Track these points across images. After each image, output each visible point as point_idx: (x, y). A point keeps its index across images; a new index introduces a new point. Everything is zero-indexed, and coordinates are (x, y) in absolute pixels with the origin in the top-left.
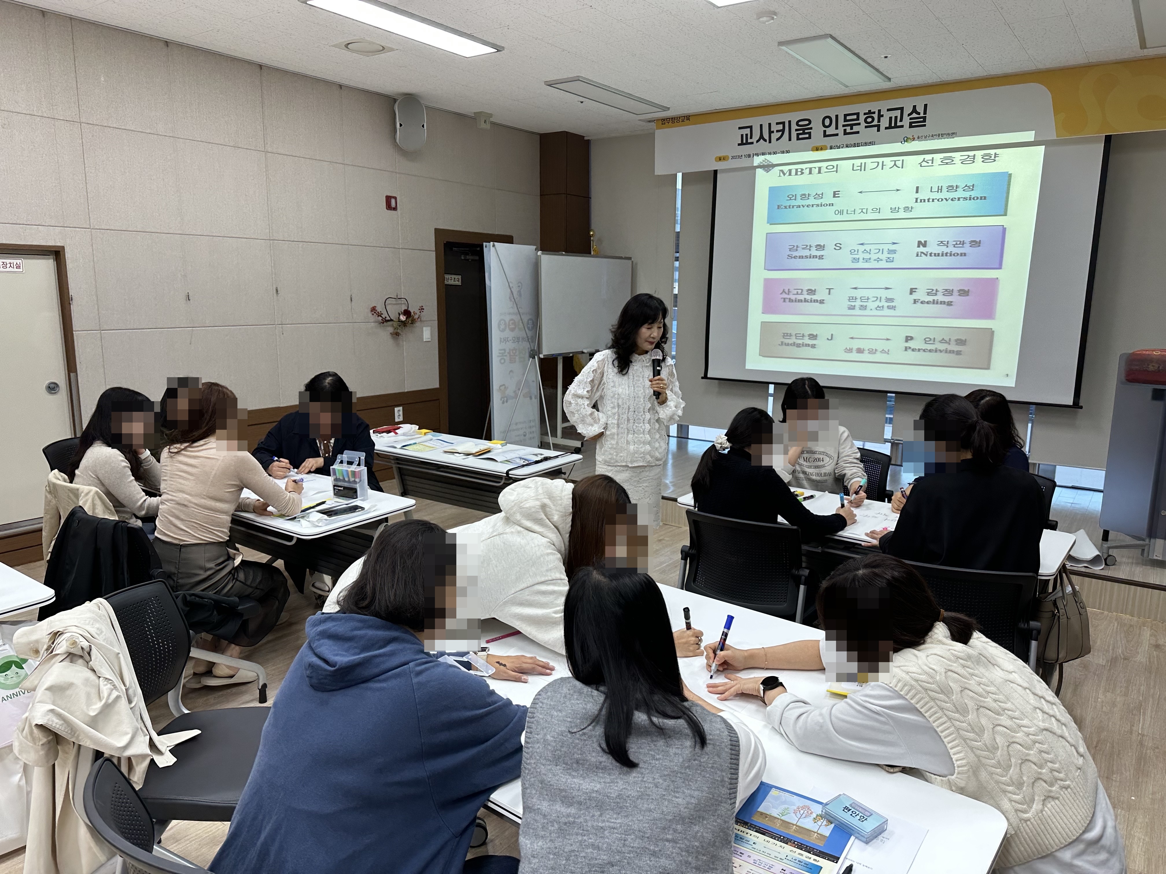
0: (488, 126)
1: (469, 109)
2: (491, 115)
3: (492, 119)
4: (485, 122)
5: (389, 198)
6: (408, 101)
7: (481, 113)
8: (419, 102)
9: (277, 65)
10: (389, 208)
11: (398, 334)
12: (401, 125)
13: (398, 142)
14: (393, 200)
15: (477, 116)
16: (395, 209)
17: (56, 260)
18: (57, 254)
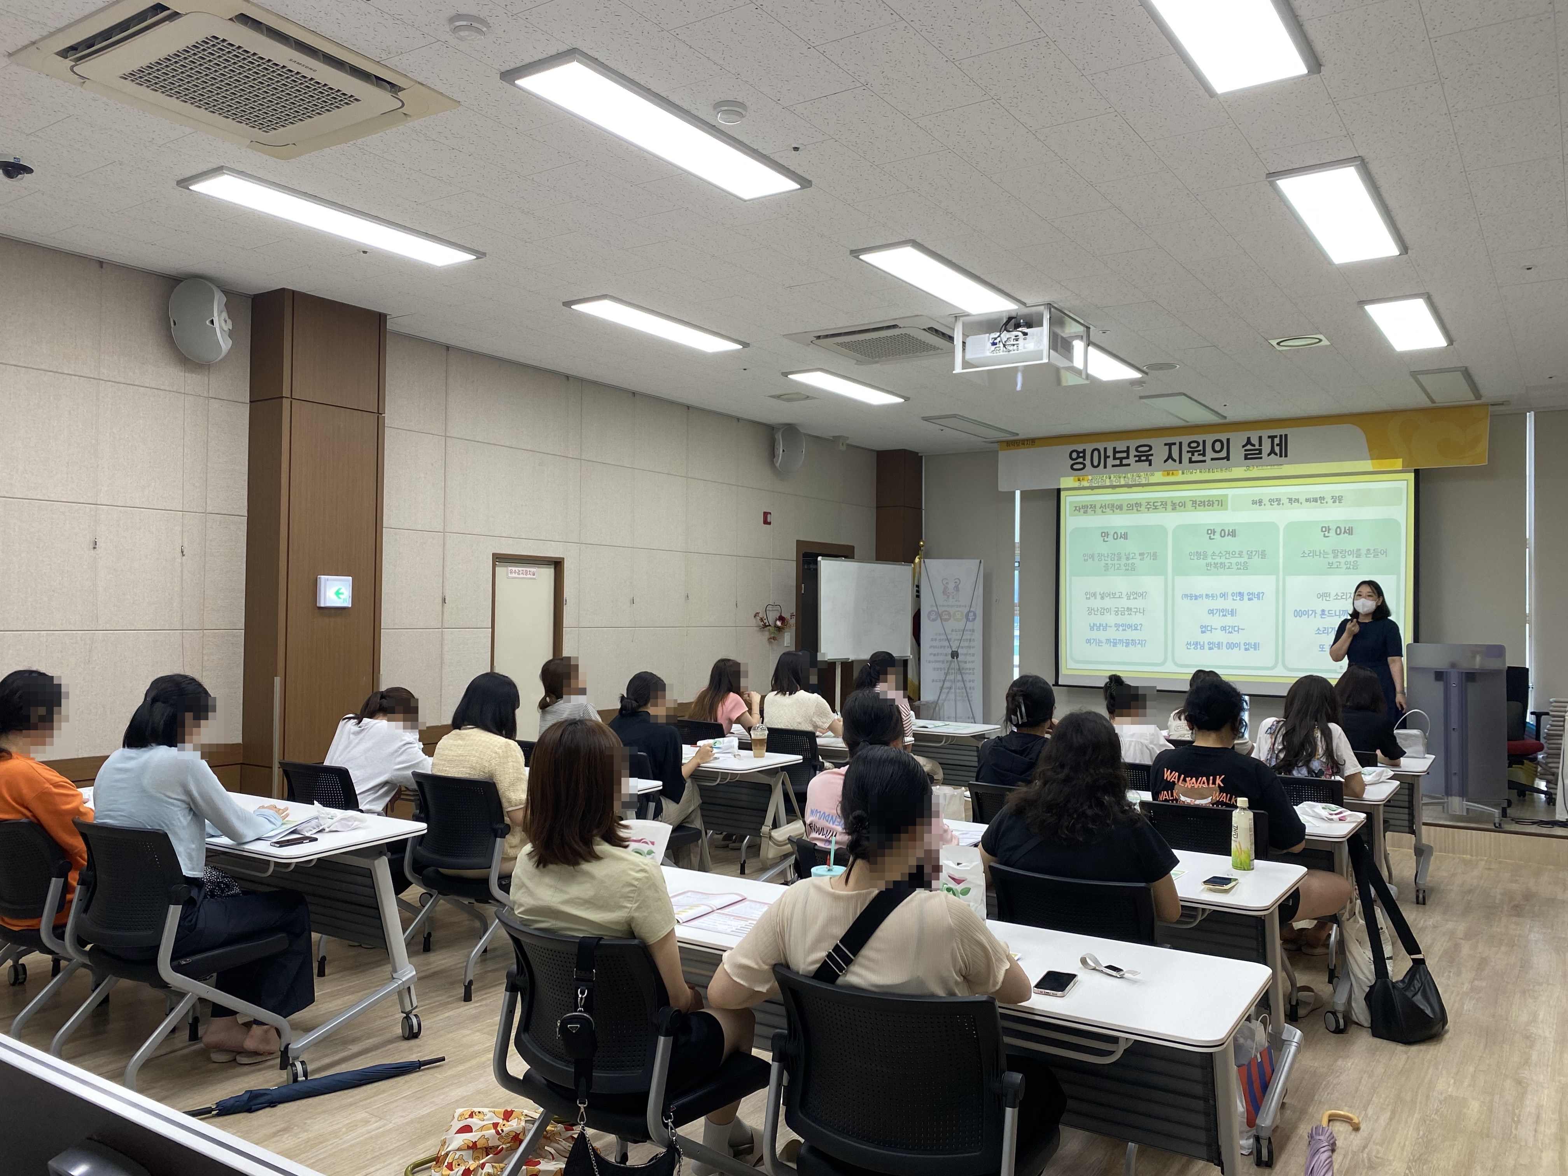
0: (844, 448)
1: (828, 433)
2: (847, 438)
3: (848, 442)
4: (843, 444)
5: (766, 514)
6: (791, 430)
7: (839, 437)
8: (797, 429)
9: (702, 406)
10: (766, 522)
11: (774, 638)
12: (783, 451)
13: (778, 465)
14: (769, 516)
15: (836, 439)
16: (770, 523)
17: (556, 569)
18: (557, 565)
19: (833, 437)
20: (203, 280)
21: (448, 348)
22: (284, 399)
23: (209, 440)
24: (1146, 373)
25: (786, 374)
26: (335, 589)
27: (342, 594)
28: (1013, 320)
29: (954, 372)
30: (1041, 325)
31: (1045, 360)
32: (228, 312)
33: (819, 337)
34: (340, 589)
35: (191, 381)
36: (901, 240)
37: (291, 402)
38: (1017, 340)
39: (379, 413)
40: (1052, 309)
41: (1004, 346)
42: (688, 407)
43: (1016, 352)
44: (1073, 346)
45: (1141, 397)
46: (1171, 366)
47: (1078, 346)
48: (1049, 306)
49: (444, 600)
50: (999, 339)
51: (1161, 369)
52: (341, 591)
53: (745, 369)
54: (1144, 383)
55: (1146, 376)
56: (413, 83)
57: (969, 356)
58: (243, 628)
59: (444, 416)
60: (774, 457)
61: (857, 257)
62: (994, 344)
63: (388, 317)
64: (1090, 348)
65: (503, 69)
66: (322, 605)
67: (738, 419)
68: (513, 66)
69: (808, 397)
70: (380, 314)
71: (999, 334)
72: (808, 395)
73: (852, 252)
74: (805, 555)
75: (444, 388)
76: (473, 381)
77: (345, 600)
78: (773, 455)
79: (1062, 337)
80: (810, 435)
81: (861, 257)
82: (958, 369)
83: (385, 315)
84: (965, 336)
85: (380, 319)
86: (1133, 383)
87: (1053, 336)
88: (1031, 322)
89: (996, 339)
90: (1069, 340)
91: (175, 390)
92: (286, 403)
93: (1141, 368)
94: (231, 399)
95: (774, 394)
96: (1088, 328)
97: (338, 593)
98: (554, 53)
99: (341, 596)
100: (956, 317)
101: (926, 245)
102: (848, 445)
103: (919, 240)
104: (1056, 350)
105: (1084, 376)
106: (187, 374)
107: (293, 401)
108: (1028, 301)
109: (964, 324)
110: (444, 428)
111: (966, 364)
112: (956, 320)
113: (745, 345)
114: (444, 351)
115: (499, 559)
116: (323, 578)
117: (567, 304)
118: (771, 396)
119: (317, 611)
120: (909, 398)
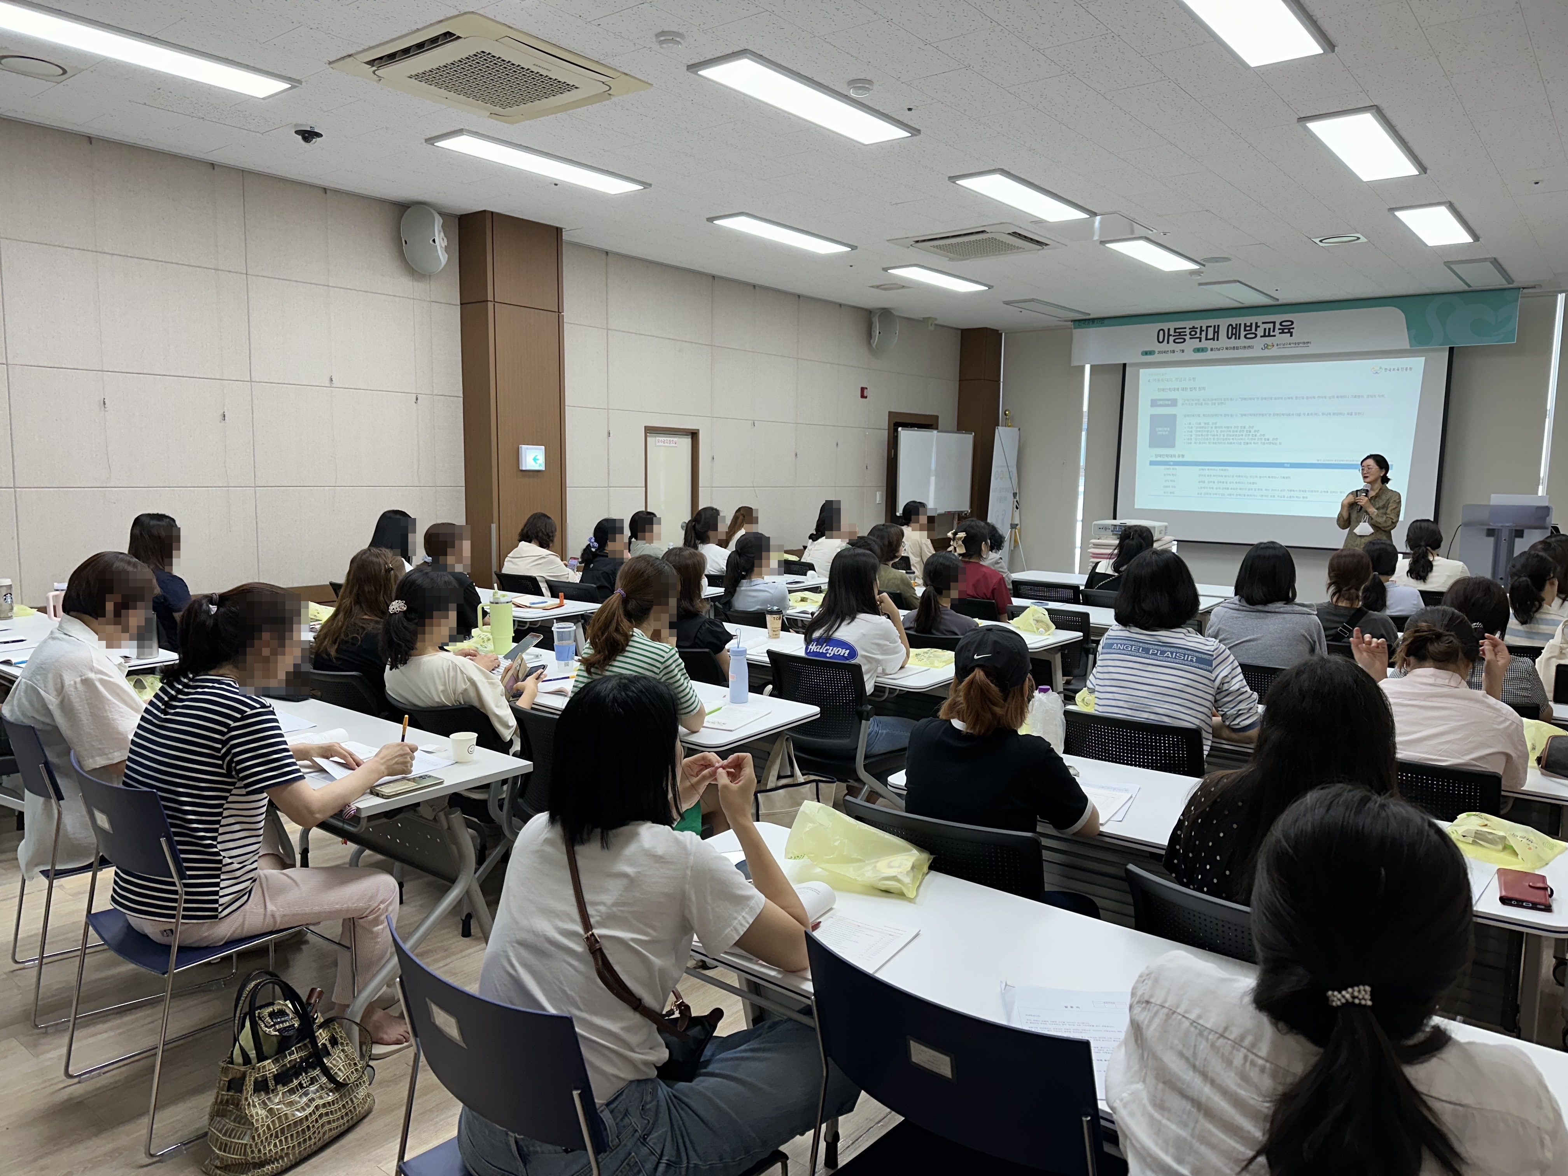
0: (932, 328)
1: (919, 315)
2: (936, 319)
3: (937, 322)
4: (932, 324)
5: (863, 389)
6: (886, 314)
7: (929, 318)
8: (893, 313)
9: (810, 295)
10: (863, 396)
12: (879, 332)
13: (874, 345)
14: (865, 391)
15: (926, 320)
16: (866, 397)
17: (692, 439)
18: (694, 435)
19: (923, 318)
20: (426, 206)
21: (607, 253)
22: (487, 303)
23: (433, 336)
24: (1204, 265)
25: (886, 269)
26: (532, 456)
27: (538, 460)
32: (444, 231)
33: (917, 242)
34: (535, 456)
35: (418, 288)
36: (992, 169)
37: (494, 305)
39: (559, 311)
42: (799, 296)
45: (1200, 284)
46: (1226, 260)
51: (1217, 262)
52: (537, 458)
53: (851, 267)
54: (1202, 273)
55: (1203, 267)
56: (619, 74)
58: (464, 485)
59: (606, 312)
60: (871, 337)
61: (954, 182)
63: (563, 231)
65: (689, 63)
66: (524, 468)
67: (840, 305)
68: (697, 61)
69: (903, 287)
70: (558, 228)
72: (903, 285)
73: (950, 178)
74: (896, 424)
75: (605, 288)
76: (627, 281)
77: (540, 465)
78: (870, 335)
80: (903, 317)
81: (957, 183)
83: (561, 229)
85: (558, 232)
86: (1192, 273)
91: (408, 296)
92: (490, 305)
93: (1199, 262)
94: (446, 301)
95: (874, 285)
96: (1151, 231)
97: (535, 459)
98: (730, 52)
99: (537, 462)
101: (1012, 172)
102: (936, 325)
103: (1006, 169)
106: (413, 283)
107: (496, 304)
108: (1098, 212)
110: (606, 322)
113: (854, 248)
114: (604, 256)
115: (650, 430)
116: (524, 447)
117: (711, 220)
118: (872, 287)
119: (520, 473)
120: (992, 287)
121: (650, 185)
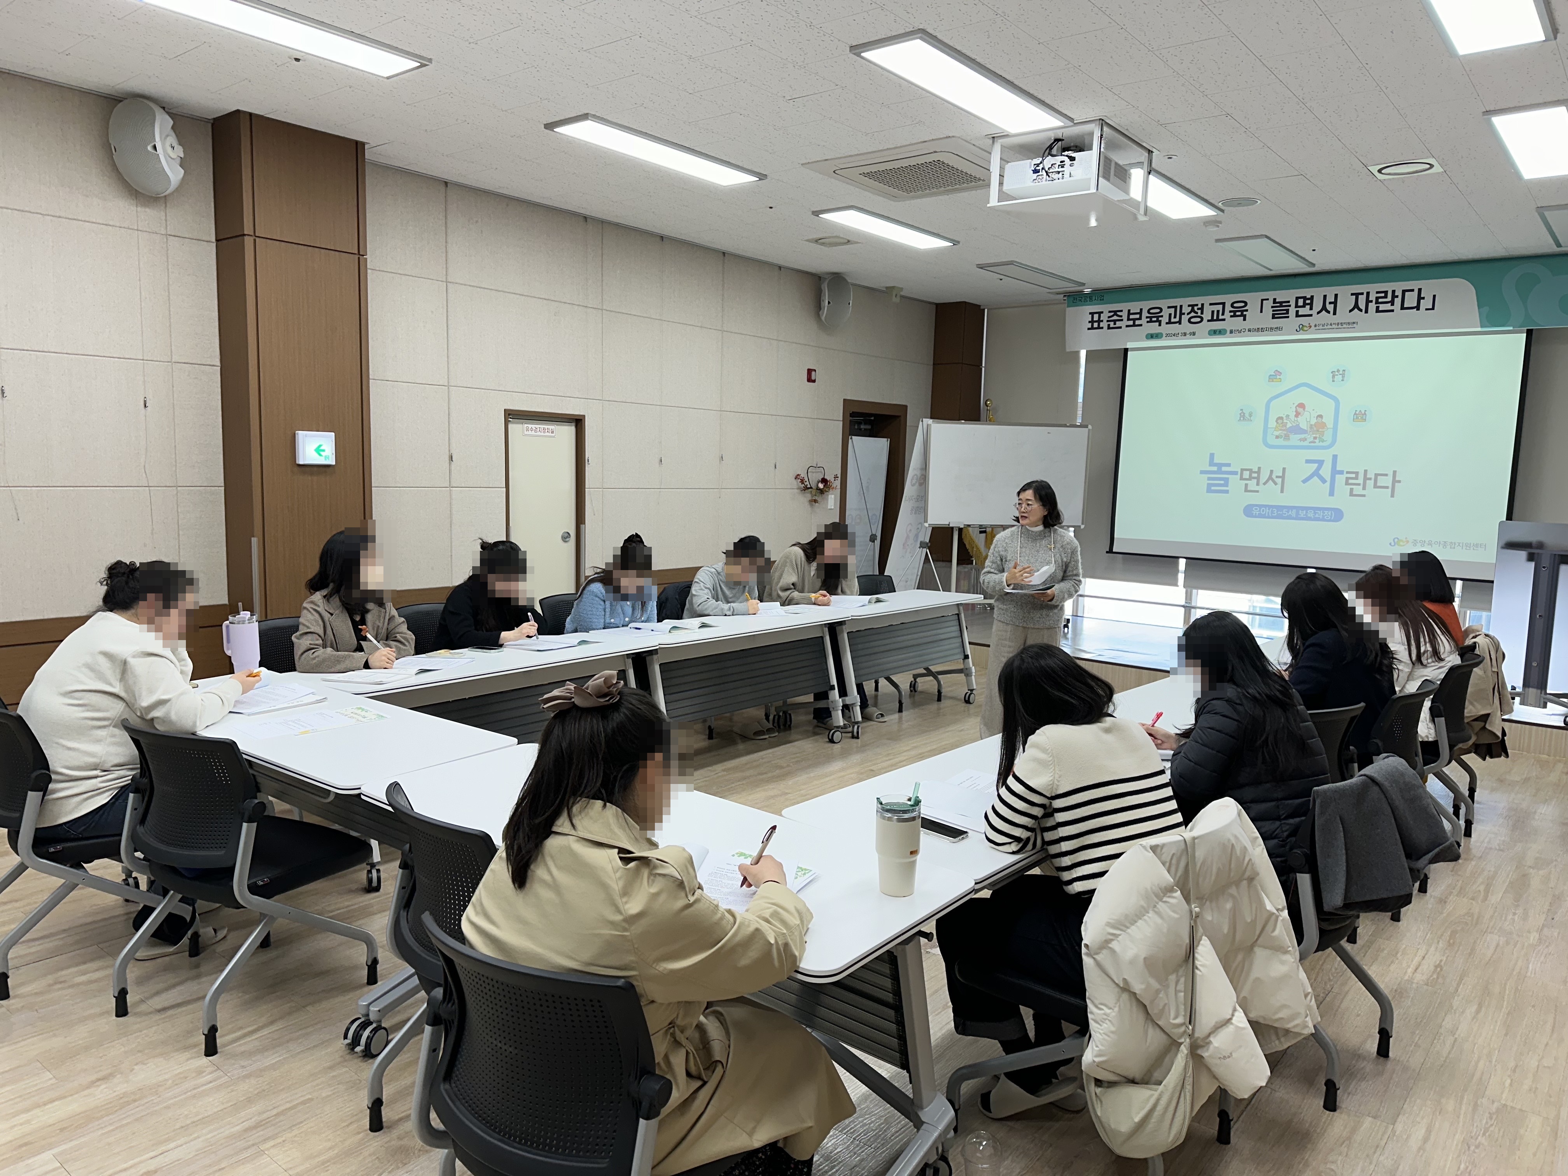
0: (897, 300)
1: (880, 284)
2: (902, 289)
3: (902, 293)
4: (896, 296)
5: (810, 371)
6: (837, 280)
7: (893, 287)
8: (845, 280)
9: (737, 252)
10: (810, 380)
11: (815, 501)
12: (829, 303)
13: (823, 318)
14: (813, 373)
15: (889, 290)
16: (814, 381)
17: (576, 427)
18: (578, 422)
19: (887, 288)
20: (141, 99)
21: (446, 183)
22: (246, 237)
23: (171, 283)
24: (1223, 211)
25: (816, 213)
26: (316, 446)
27: (324, 451)
28: (1060, 142)
29: (988, 205)
30: (1090, 149)
31: (1093, 190)
32: (178, 136)
34: (320, 446)
35: (148, 216)
36: (908, 30)
37: (255, 240)
38: (1062, 167)
39: (360, 255)
40: (1105, 129)
41: (1047, 174)
42: (724, 253)
43: (1061, 180)
44: (1130, 175)
45: (1217, 241)
46: (1251, 202)
47: (1137, 175)
48: (1102, 122)
49: (451, 458)
50: (1041, 166)
51: (1239, 205)
52: (322, 448)
53: (771, 208)
54: (1220, 222)
55: (1221, 213)
57: (1005, 188)
58: (223, 484)
59: (444, 259)
60: (820, 309)
61: (860, 55)
62: (1035, 171)
63: (366, 147)
64: (1152, 177)
66: (301, 463)
67: (780, 268)
69: (849, 241)
70: (357, 142)
71: (1041, 159)
72: (847, 238)
73: (852, 48)
74: (853, 414)
75: (444, 228)
76: (477, 222)
77: (326, 457)
78: (819, 307)
79: (1116, 163)
80: (859, 286)
81: (862, 54)
82: (994, 202)
83: (363, 144)
84: (1004, 161)
85: (358, 147)
86: (1208, 222)
87: (1105, 161)
88: (1079, 146)
89: (1038, 165)
90: (1126, 168)
91: (126, 226)
92: (248, 241)
93: (1216, 204)
94: (190, 236)
95: (810, 237)
96: (1150, 152)
97: (319, 450)
99: (322, 453)
100: (994, 137)
101: (940, 37)
102: (903, 297)
104: (1107, 178)
105: (1142, 211)
106: (139, 209)
107: (257, 239)
108: (1078, 118)
109: (1003, 147)
110: (445, 273)
111: (1003, 196)
112: (993, 142)
113: (762, 177)
114: (443, 188)
115: (512, 415)
116: (301, 434)
117: (550, 126)
118: (807, 240)
119: (296, 469)
120: (959, 242)
121: (430, 60)
